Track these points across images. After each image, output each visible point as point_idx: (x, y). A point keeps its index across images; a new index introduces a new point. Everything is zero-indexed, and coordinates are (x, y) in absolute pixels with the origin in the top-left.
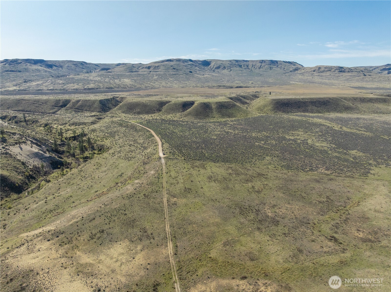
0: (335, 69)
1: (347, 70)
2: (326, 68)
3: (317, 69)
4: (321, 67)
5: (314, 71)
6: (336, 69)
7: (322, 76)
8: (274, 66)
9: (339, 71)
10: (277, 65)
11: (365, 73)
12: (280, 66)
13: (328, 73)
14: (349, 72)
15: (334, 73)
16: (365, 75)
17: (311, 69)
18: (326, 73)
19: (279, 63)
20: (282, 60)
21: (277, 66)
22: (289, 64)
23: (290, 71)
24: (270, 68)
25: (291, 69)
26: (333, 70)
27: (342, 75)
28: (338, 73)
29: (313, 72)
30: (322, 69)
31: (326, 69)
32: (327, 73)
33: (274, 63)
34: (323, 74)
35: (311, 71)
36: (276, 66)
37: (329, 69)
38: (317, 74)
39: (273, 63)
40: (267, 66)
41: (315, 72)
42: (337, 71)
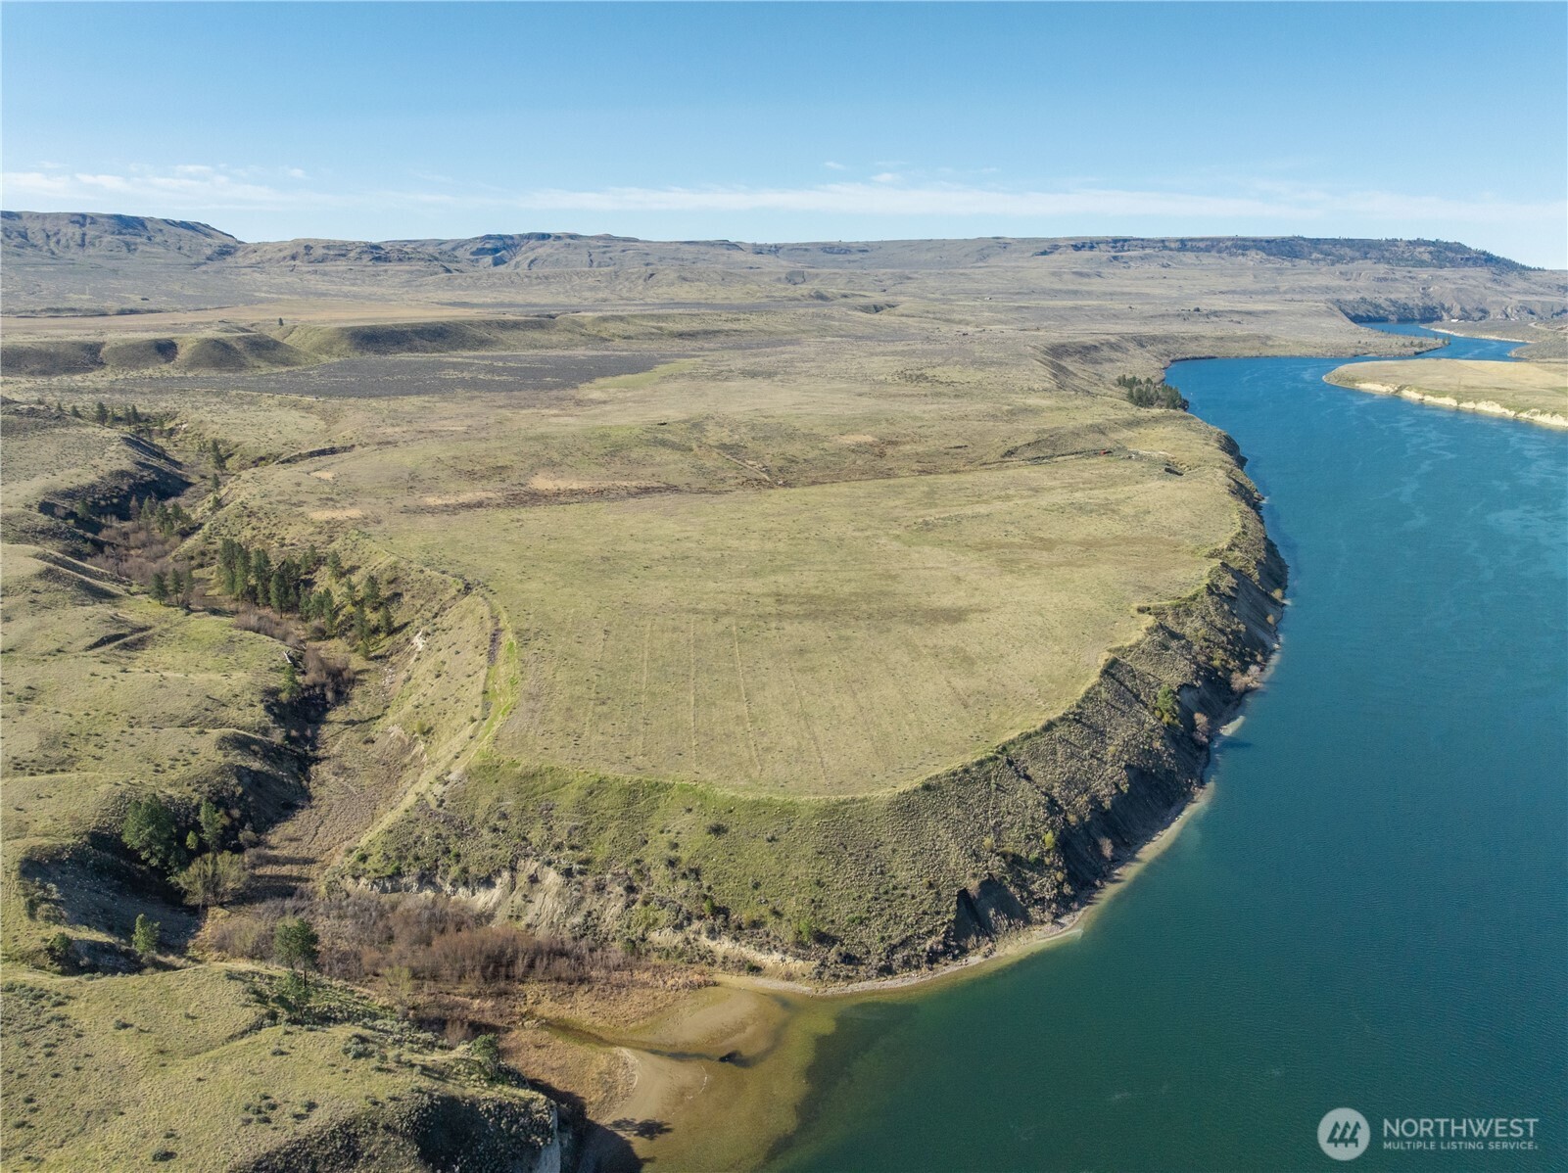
0: (358, 250)
1: (395, 255)
2: (327, 247)
3: (302, 250)
4: (310, 244)
5: (294, 258)
6: (362, 252)
7: (325, 274)
8: (139, 240)
9: (371, 257)
10: (146, 234)
11: (446, 264)
12: (159, 238)
13: (342, 265)
14: (400, 260)
15: (358, 263)
16: (448, 271)
17: (280, 250)
18: (333, 263)
19: (149, 225)
20: (158, 216)
21: (149, 239)
22: (191, 233)
23: (208, 259)
24: (128, 245)
25: (208, 252)
26: (352, 254)
27: (386, 271)
28: (370, 263)
29: (293, 263)
30: (319, 252)
31: (332, 252)
32: (338, 263)
33: (132, 227)
34: (328, 267)
35: (285, 258)
36: (144, 240)
37: (340, 251)
38: (310, 269)
39: (128, 225)
40: (108, 238)
41: (297, 262)
42: (366, 258)
